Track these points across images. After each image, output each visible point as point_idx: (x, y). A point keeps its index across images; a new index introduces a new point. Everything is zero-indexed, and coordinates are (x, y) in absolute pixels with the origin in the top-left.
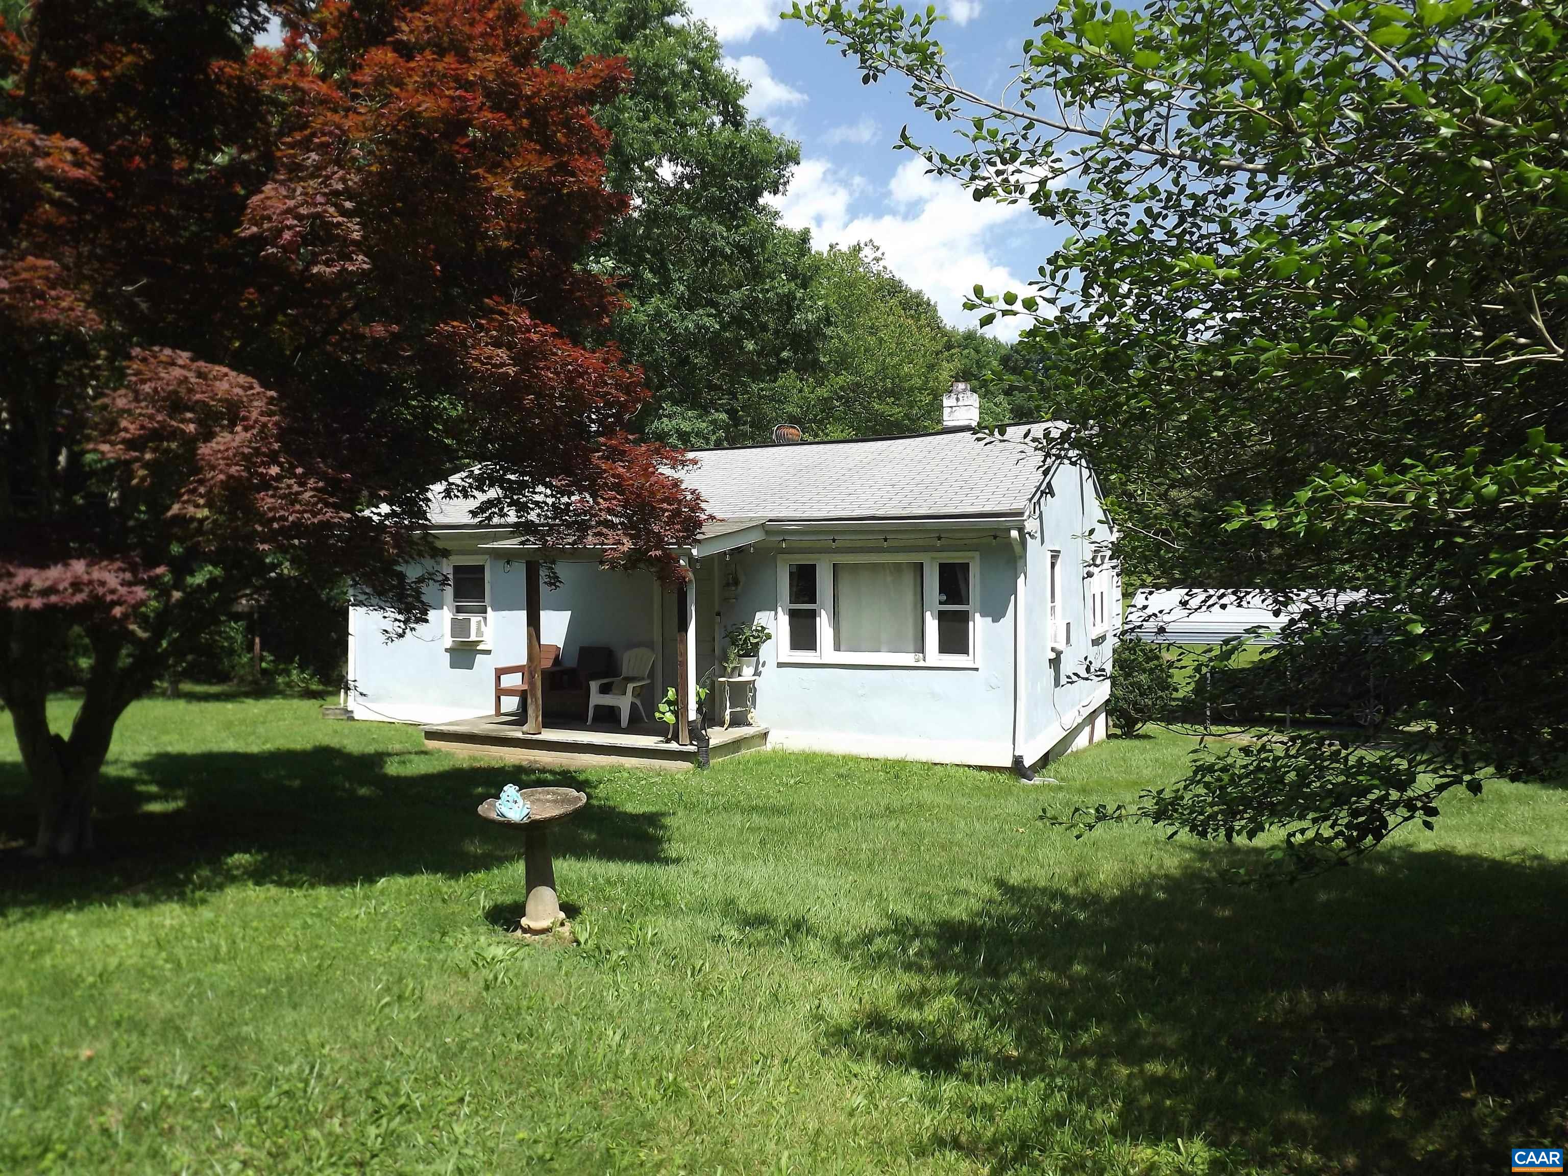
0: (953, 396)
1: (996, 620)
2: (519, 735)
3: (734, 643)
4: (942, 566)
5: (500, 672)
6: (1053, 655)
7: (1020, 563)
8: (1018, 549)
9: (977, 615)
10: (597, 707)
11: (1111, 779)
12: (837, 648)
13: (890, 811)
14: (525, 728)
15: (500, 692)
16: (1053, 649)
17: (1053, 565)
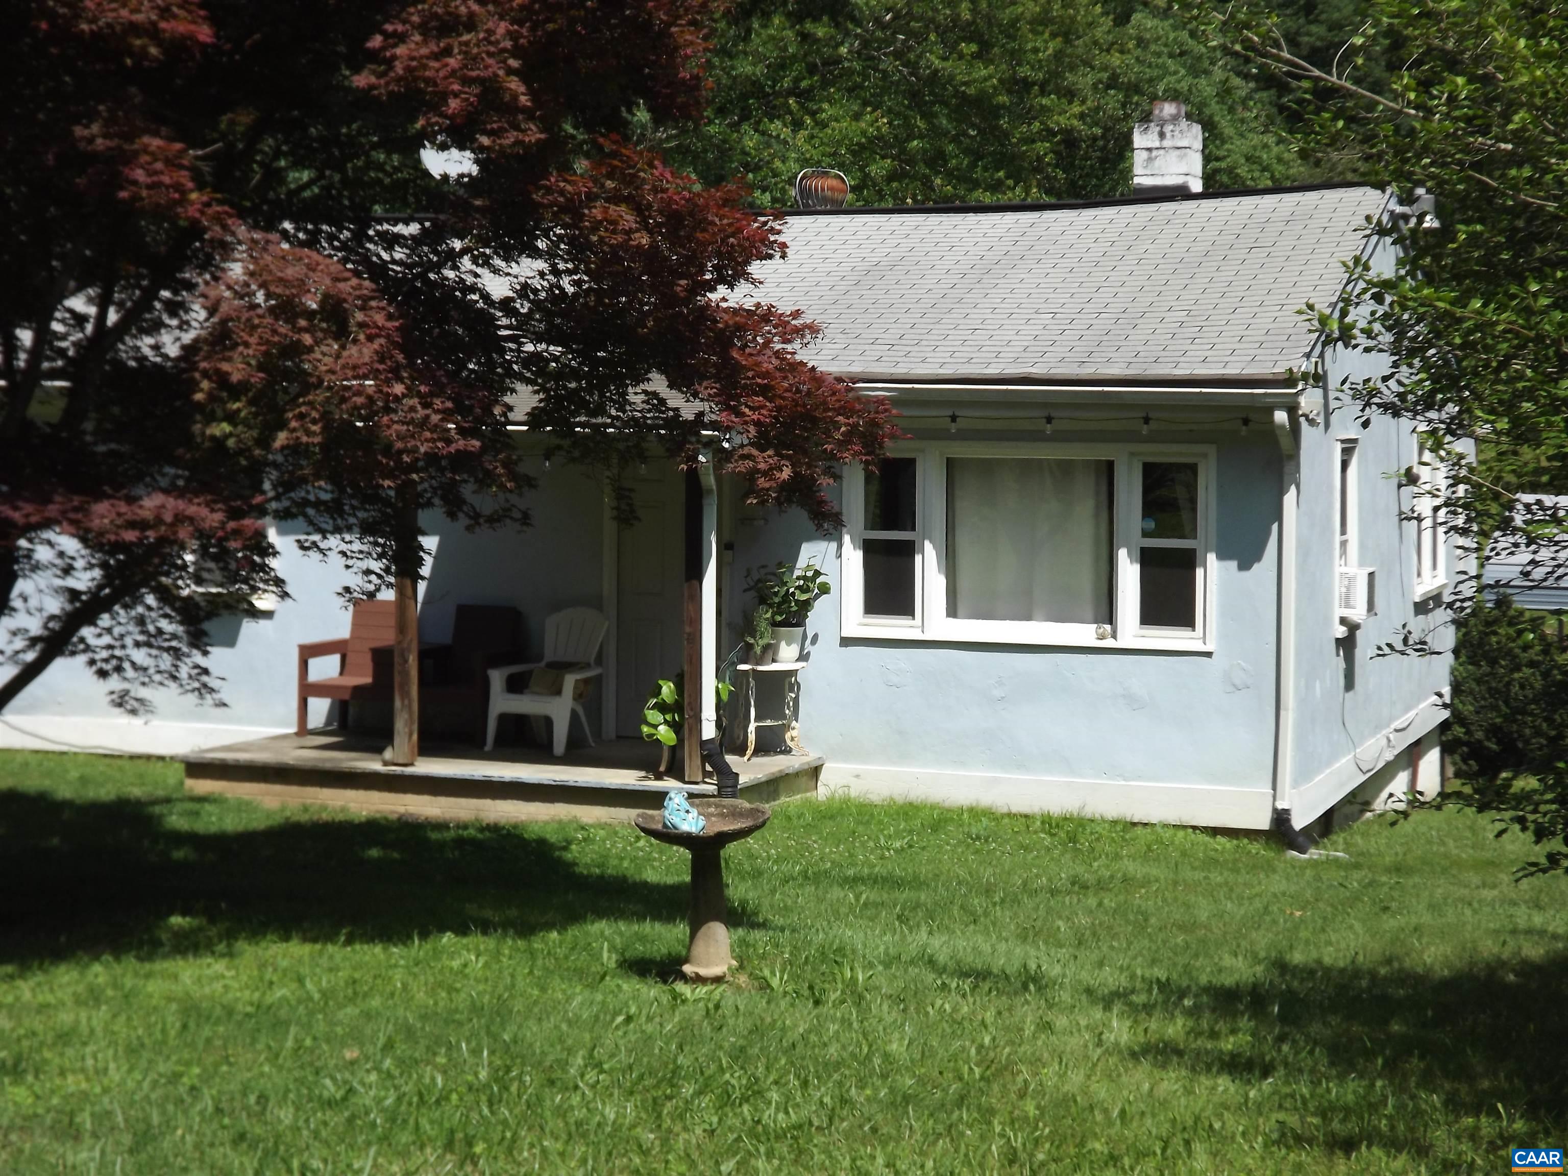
0: (1154, 129)
1: (1245, 566)
2: (375, 765)
3: (763, 600)
4: (1148, 469)
5: (308, 652)
6: (1341, 631)
7: (1288, 468)
8: (1285, 442)
9: (1211, 558)
10: (505, 719)
11: (1446, 856)
12: (952, 612)
13: (1079, 885)
14: (388, 754)
15: (307, 690)
16: (1343, 621)
17: (1345, 465)
